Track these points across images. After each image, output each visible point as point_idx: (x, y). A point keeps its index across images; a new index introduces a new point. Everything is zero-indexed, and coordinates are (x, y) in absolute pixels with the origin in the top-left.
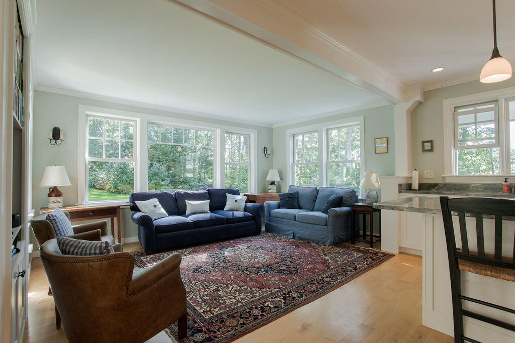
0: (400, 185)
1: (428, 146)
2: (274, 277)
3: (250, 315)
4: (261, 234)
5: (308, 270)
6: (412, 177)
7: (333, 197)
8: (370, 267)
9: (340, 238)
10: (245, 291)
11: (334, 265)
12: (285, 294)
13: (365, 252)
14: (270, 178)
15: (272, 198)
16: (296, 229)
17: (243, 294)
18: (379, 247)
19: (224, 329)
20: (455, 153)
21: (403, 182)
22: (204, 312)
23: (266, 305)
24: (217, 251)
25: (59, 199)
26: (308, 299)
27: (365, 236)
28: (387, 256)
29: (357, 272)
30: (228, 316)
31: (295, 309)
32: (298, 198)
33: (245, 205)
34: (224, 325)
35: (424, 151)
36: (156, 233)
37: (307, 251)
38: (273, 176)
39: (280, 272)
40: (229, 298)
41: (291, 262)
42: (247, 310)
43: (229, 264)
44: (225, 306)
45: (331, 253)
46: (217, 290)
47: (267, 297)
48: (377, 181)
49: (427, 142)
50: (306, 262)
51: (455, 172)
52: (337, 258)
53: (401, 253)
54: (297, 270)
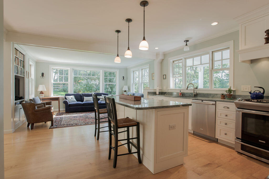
0: (148, 92)
14: (124, 89)
25: (42, 95)
35: (164, 79)
36: (69, 106)
49: (164, 75)
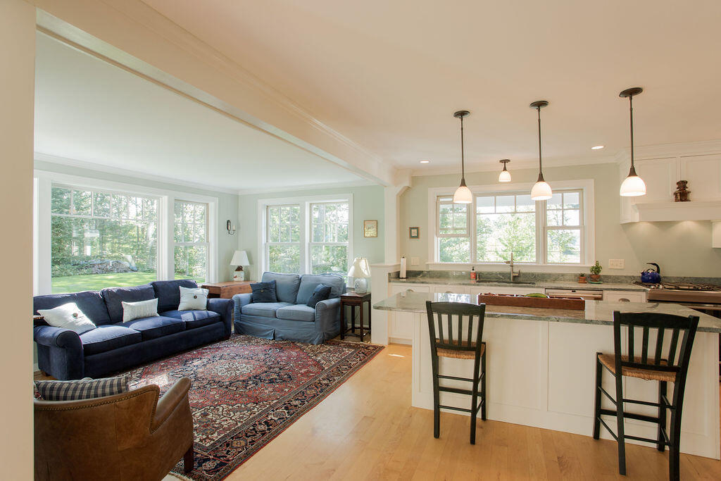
0: (389, 274)
1: (414, 232)
2: (267, 389)
3: (256, 432)
4: (232, 338)
5: (302, 374)
6: (400, 265)
7: (320, 286)
8: (364, 362)
9: (328, 334)
10: (240, 409)
11: (328, 366)
12: (285, 404)
13: (356, 347)
14: (235, 263)
15: (241, 290)
16: (276, 329)
17: (238, 413)
18: (369, 340)
19: (234, 451)
20: (437, 242)
21: (392, 271)
22: (201, 441)
23: (269, 419)
24: (179, 368)
26: (311, 405)
27: (354, 328)
28: (378, 349)
29: (353, 370)
30: (232, 438)
31: (301, 416)
32: (276, 288)
33: (208, 302)
34: (232, 447)
35: (412, 237)
36: (85, 355)
37: (294, 354)
38: (240, 259)
39: (271, 381)
40: (224, 420)
41: (281, 369)
42: (252, 428)
43: (205, 382)
44: (224, 429)
45: (321, 353)
46: (205, 415)
47: (267, 410)
48: (367, 269)
49: (413, 228)
50: (297, 367)
51: (437, 260)
52: (328, 357)
53: (390, 344)
54: (290, 377)
